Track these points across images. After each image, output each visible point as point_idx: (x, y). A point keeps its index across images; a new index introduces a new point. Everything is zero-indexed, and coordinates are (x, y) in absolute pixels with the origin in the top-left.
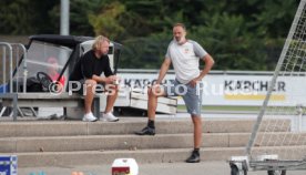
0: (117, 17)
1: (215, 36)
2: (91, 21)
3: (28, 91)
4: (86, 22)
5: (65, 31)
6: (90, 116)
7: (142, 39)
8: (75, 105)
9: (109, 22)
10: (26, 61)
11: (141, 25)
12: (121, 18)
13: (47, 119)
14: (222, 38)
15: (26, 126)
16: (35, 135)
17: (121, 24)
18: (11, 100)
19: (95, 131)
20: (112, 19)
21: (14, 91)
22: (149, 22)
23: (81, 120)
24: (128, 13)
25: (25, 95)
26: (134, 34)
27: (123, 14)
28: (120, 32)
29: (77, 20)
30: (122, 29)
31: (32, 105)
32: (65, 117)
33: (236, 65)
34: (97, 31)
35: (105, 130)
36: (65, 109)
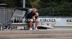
0: (38, 3)
1: (64, 8)
2: (31, 4)
3: (14, 22)
4: (30, 4)
5: (24, 7)
6: (31, 29)
7: (45, 8)
8: (27, 26)
9: (36, 4)
10: (14, 15)
11: (44, 5)
12: (39, 3)
13: (19, 30)
14: (66, 8)
15: (14, 32)
16: (16, 34)
17: (39, 5)
18: (10, 25)
19: (32, 33)
20: (36, 3)
21: (11, 22)
22: (46, 4)
23: (29, 30)
24: (41, 2)
25: (14, 23)
26: (43, 7)
27: (39, 2)
28: (39, 7)
29: (27, 3)
30: (39, 6)
31: (15, 26)
32: (24, 29)
33: (70, 15)
34: (32, 6)
35: (35, 33)
36: (24, 27)
